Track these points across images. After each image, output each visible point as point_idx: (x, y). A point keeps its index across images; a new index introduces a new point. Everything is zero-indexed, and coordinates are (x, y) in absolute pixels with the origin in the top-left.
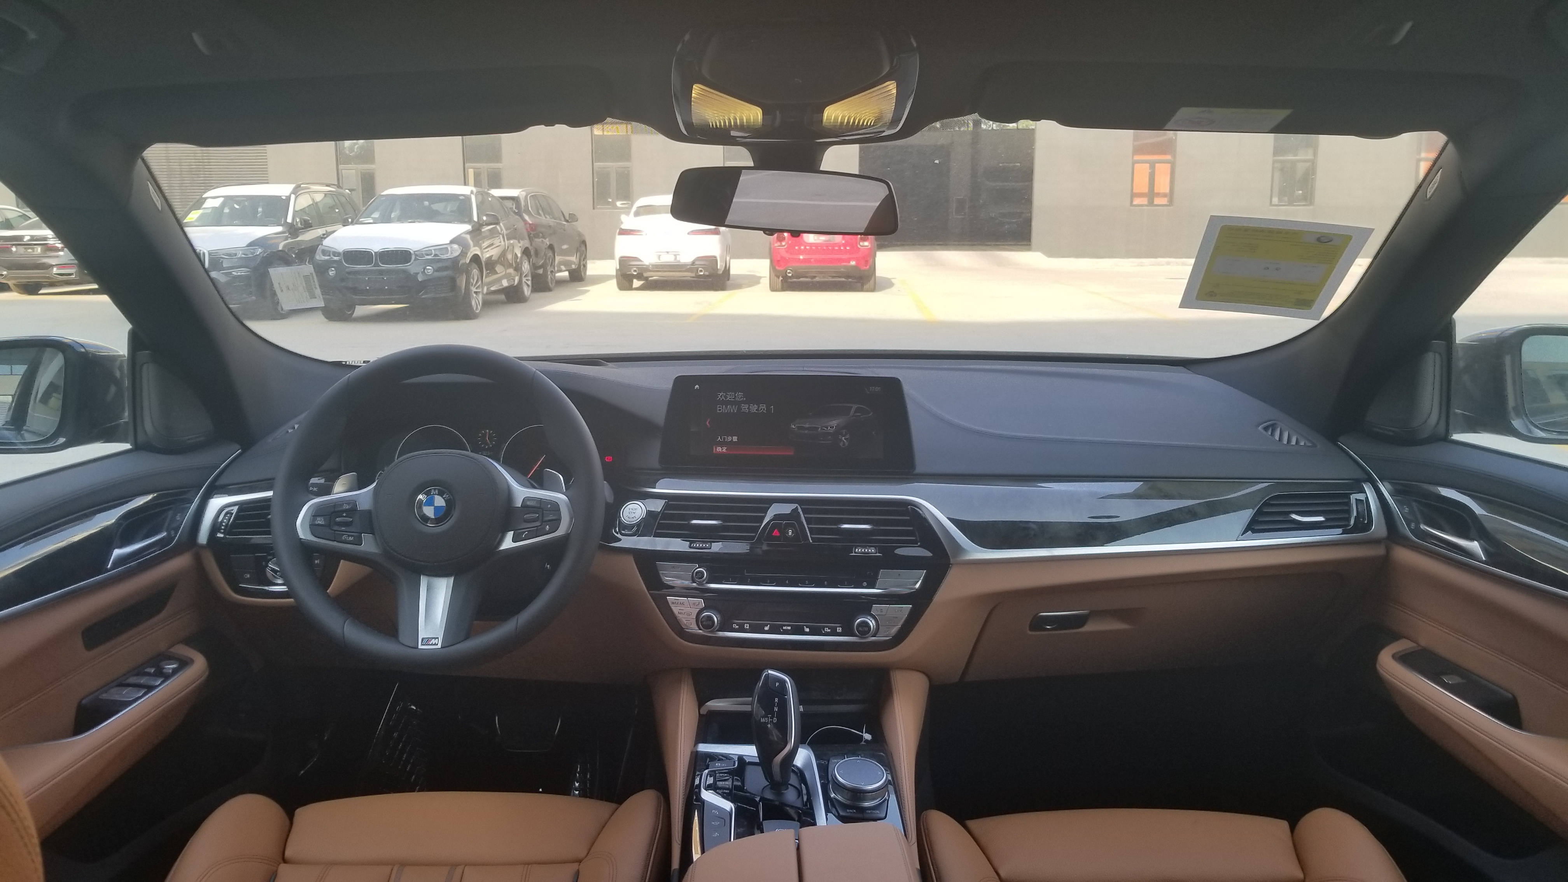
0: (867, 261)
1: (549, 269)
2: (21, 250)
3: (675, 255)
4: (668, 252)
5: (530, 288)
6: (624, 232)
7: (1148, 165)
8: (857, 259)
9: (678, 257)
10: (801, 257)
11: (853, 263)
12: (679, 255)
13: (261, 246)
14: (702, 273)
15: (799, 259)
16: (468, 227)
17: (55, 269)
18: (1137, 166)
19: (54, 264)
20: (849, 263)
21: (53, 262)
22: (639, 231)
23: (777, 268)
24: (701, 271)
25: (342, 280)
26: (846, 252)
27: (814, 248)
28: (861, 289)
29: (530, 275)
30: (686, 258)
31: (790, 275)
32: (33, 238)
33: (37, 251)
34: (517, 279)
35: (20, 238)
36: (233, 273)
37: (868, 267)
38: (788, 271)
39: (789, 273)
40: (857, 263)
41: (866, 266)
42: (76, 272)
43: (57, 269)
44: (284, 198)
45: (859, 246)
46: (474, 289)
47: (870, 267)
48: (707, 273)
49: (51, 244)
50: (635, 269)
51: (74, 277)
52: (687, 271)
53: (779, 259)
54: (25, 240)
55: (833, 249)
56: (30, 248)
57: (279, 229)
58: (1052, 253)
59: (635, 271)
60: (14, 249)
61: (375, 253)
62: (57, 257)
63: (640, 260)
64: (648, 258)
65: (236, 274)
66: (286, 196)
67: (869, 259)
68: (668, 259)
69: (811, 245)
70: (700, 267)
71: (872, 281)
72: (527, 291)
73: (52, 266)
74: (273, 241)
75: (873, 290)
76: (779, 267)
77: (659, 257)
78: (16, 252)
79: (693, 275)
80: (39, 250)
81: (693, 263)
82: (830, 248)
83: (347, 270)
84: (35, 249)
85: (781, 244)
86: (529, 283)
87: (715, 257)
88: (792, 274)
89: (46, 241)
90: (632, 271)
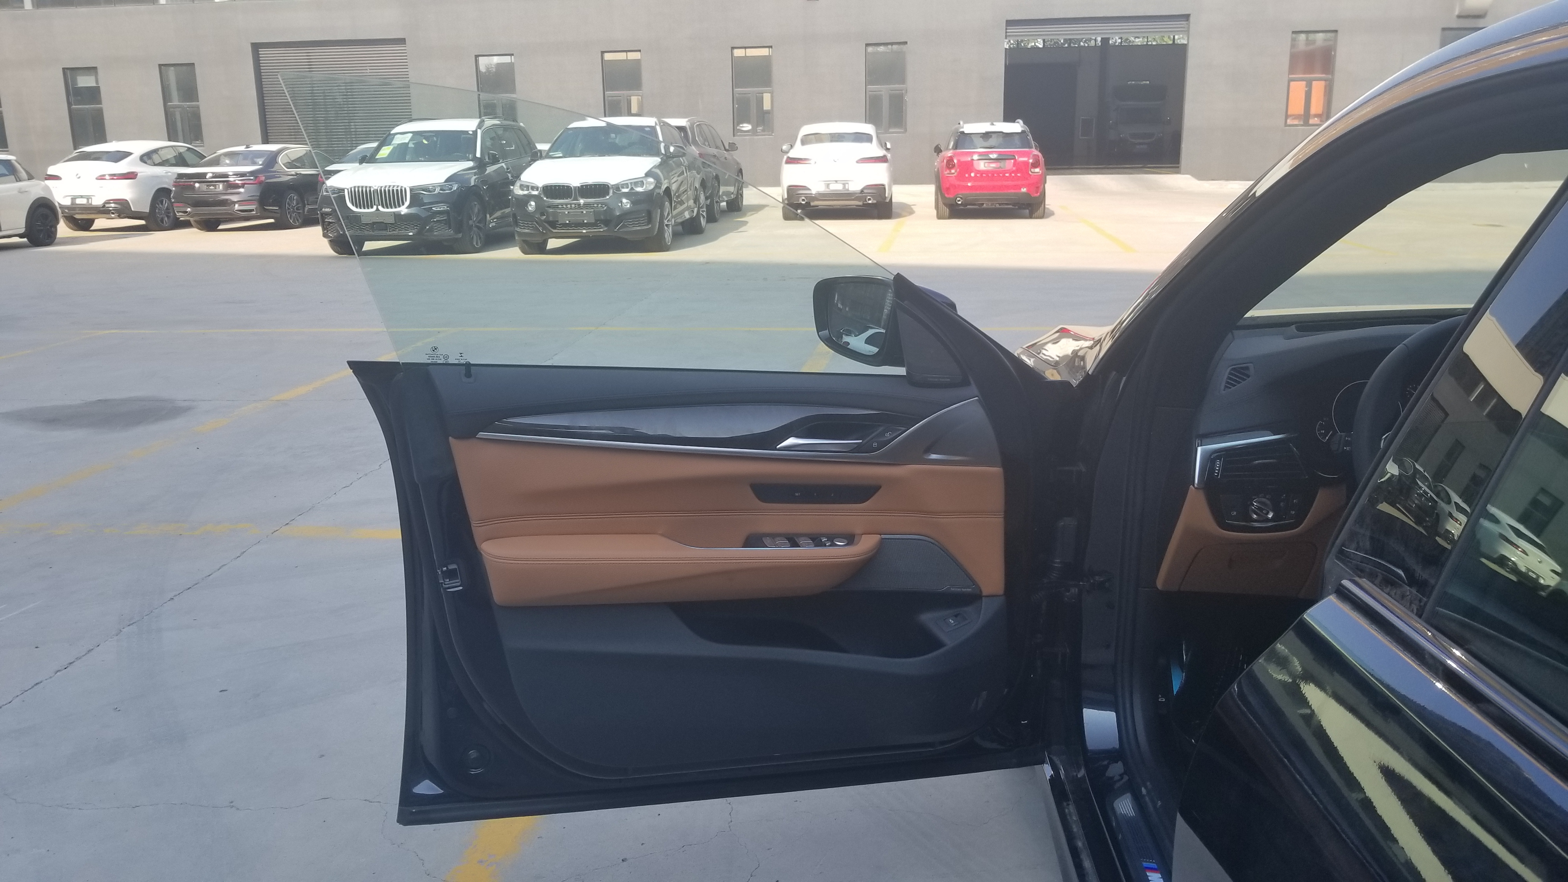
0: (1038, 188)
1: (716, 199)
2: (204, 187)
3: (844, 184)
4: (836, 181)
5: (705, 219)
6: (791, 161)
7: (1304, 83)
8: (1027, 185)
9: (847, 185)
10: (969, 184)
11: (1024, 190)
12: (848, 183)
13: (457, 182)
14: (870, 202)
15: (968, 186)
16: (657, 160)
17: (237, 206)
18: (1292, 83)
19: (236, 200)
20: (1020, 189)
21: (234, 198)
22: (806, 159)
23: (946, 195)
24: (869, 199)
25: (542, 214)
26: (1018, 179)
27: (984, 175)
28: (1031, 217)
29: (705, 206)
30: (855, 186)
31: (960, 203)
32: (216, 175)
33: (219, 187)
34: (696, 210)
35: (204, 175)
36: (433, 208)
37: (1039, 194)
38: (958, 199)
39: (959, 201)
40: (1027, 190)
41: (1037, 193)
42: (256, 208)
43: (239, 206)
44: (471, 133)
45: (1030, 173)
46: (666, 222)
47: (1041, 194)
48: (875, 201)
49: (231, 181)
50: (803, 198)
51: (255, 213)
52: (857, 199)
53: (948, 186)
54: (207, 177)
55: (1004, 176)
56: (212, 185)
57: (470, 164)
58: (1202, 175)
59: (803, 200)
60: (197, 185)
61: (574, 187)
62: (239, 193)
63: (809, 189)
64: (816, 187)
65: (436, 209)
66: (473, 131)
67: (1039, 185)
68: (837, 187)
69: (981, 172)
70: (869, 196)
71: (1041, 208)
72: (703, 222)
73: (234, 203)
74: (467, 177)
75: (1042, 217)
76: (948, 194)
77: (828, 185)
78: (199, 187)
79: (861, 203)
80: (221, 186)
81: (862, 191)
82: (1001, 175)
83: (546, 204)
84: (217, 186)
85: (951, 172)
86: (704, 214)
87: (883, 185)
88: (962, 202)
89: (228, 178)
90: (801, 200)
